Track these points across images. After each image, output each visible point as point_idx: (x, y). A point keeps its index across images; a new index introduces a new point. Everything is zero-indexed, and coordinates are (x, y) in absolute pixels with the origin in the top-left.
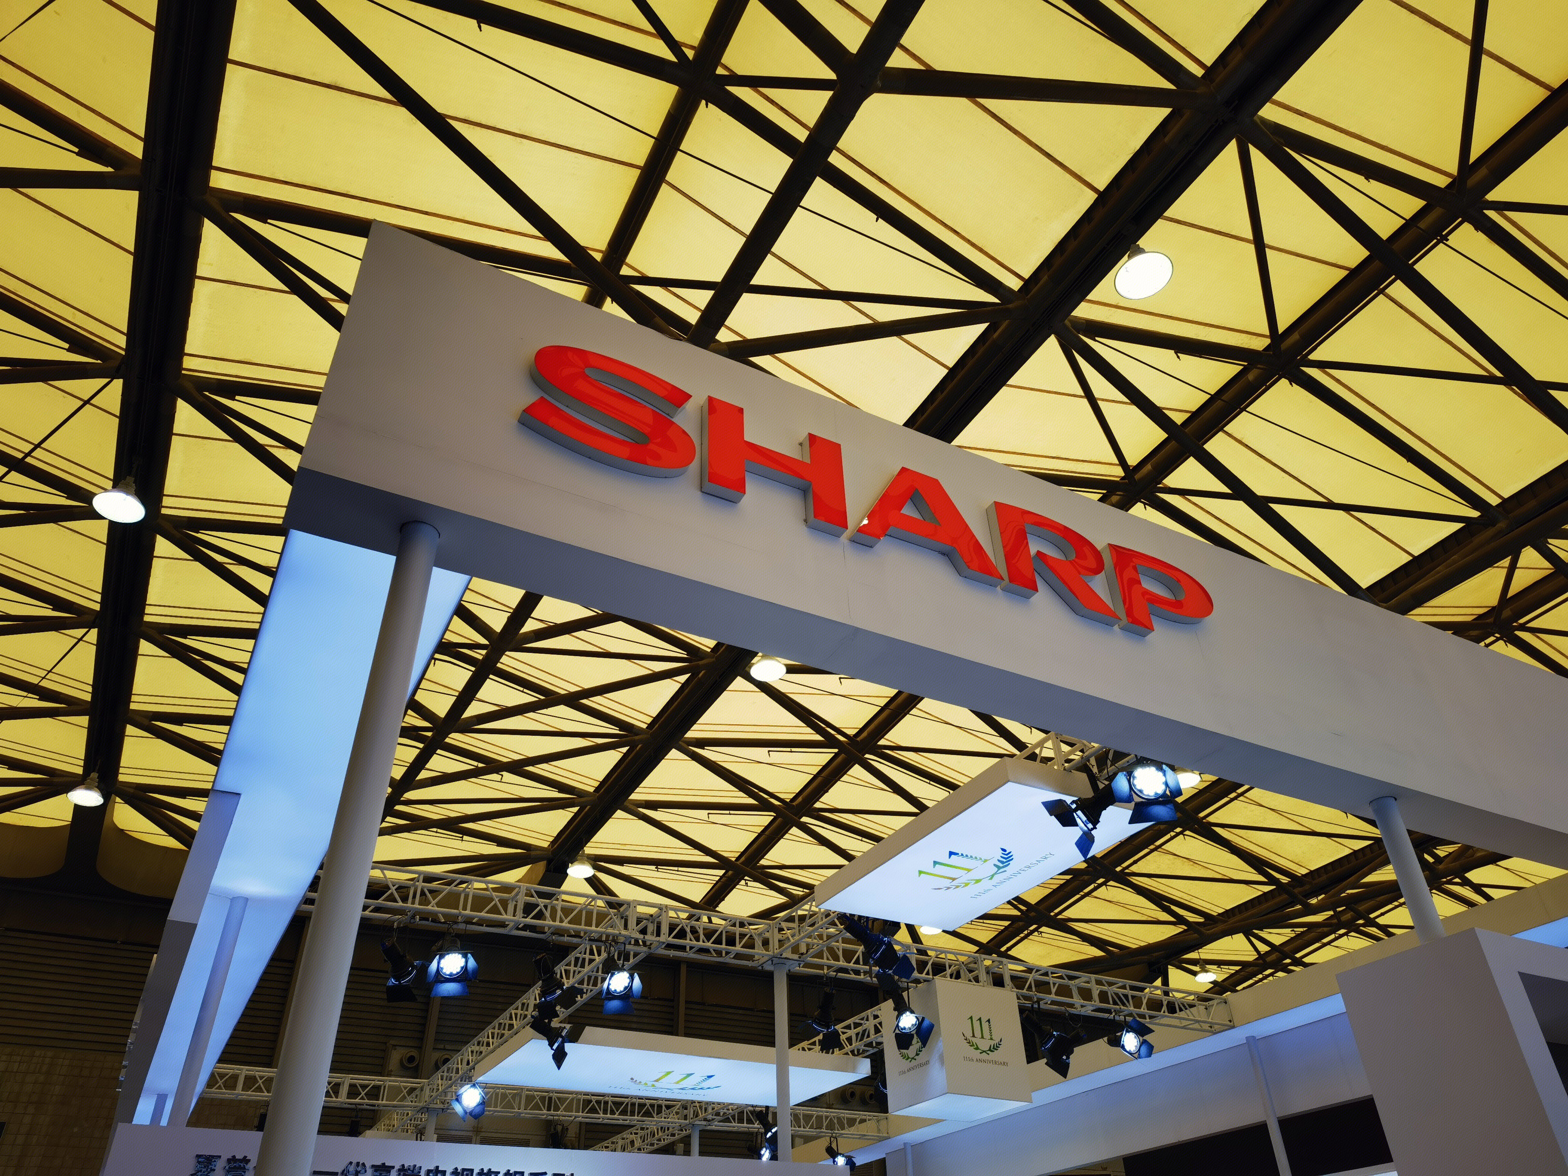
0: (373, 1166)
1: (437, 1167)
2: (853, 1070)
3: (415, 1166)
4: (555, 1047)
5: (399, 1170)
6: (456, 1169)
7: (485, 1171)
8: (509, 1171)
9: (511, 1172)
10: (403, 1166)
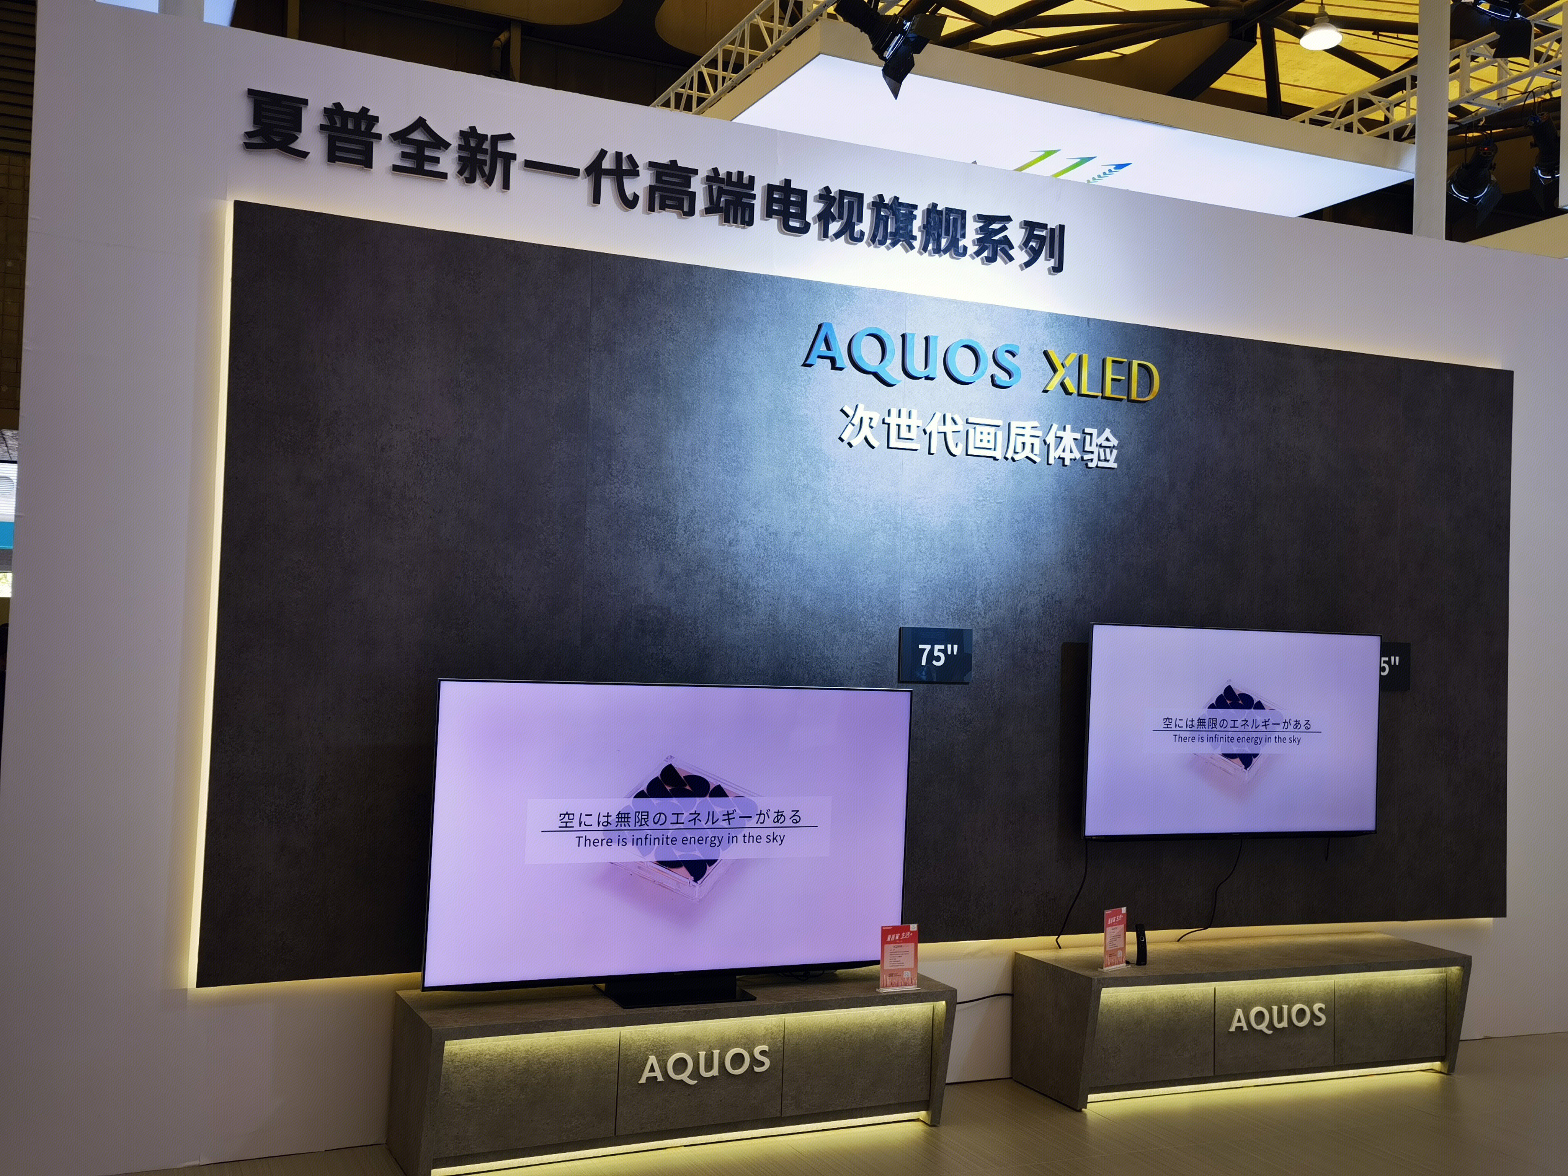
0: (652, 165)
1: (788, 182)
2: (1395, 165)
3: (740, 174)
4: (888, 54)
5: (708, 178)
6: (827, 189)
7: (886, 202)
8: (935, 205)
9: (938, 208)
10: (715, 170)
